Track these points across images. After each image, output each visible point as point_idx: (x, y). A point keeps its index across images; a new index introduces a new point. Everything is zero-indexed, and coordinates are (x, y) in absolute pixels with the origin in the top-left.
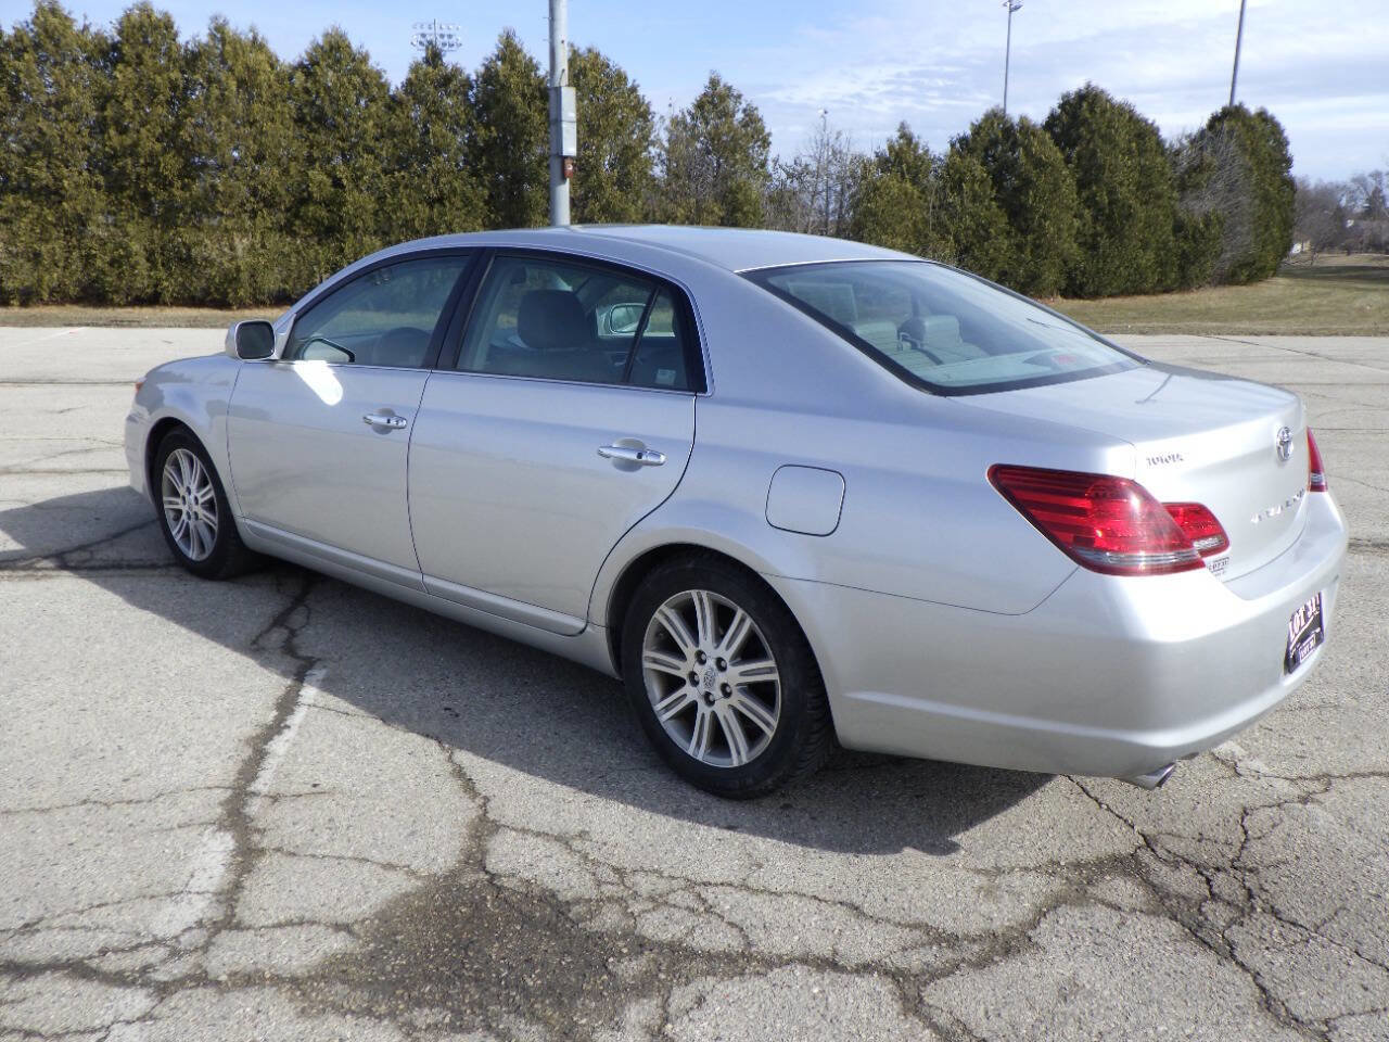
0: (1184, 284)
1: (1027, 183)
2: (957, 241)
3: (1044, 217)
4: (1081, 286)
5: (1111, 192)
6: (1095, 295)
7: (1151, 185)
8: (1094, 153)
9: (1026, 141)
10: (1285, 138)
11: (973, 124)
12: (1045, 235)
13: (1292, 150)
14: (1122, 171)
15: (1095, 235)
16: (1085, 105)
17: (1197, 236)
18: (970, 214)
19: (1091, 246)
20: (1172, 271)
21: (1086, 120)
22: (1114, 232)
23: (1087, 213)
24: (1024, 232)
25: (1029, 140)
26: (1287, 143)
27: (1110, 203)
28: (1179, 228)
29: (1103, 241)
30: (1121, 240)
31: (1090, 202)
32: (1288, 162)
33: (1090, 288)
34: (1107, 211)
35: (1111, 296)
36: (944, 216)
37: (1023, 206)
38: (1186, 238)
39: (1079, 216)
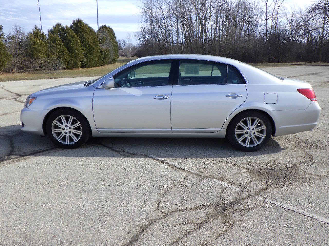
0: (104, 64)
1: (70, 41)
2: (56, 55)
3: (76, 49)
4: (85, 65)
5: (88, 44)
6: (88, 67)
7: (95, 42)
8: (83, 35)
9: (68, 31)
10: (114, 33)
11: (53, 27)
12: (76, 54)
13: (116, 35)
14: (89, 39)
15: (86, 54)
16: (79, 24)
17: (105, 54)
18: (58, 49)
19: (86, 56)
20: (102, 61)
21: (80, 27)
22: (90, 53)
23: (84, 48)
24: (72, 53)
25: (69, 31)
26: (115, 34)
27: (88, 46)
28: (101, 52)
29: (89, 55)
30: (92, 55)
31: (84, 46)
32: (116, 38)
33: (87, 66)
34: (88, 48)
35: (92, 67)
36: (52, 49)
37: (70, 47)
38: (103, 54)
39: (83, 49)
